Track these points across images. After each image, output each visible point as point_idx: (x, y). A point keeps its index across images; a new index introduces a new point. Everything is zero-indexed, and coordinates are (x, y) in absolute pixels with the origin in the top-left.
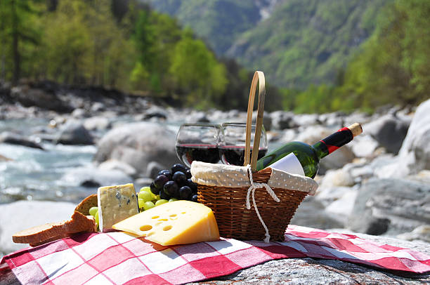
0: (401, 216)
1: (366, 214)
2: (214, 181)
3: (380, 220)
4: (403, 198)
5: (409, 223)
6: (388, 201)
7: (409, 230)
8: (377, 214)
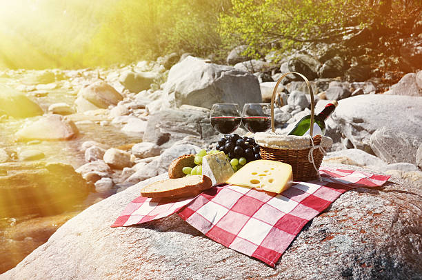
0: (176, 131)
1: (156, 131)
2: (286, 146)
3: (164, 134)
4: (176, 121)
5: (180, 135)
6: (168, 124)
7: (181, 138)
8: (163, 131)
